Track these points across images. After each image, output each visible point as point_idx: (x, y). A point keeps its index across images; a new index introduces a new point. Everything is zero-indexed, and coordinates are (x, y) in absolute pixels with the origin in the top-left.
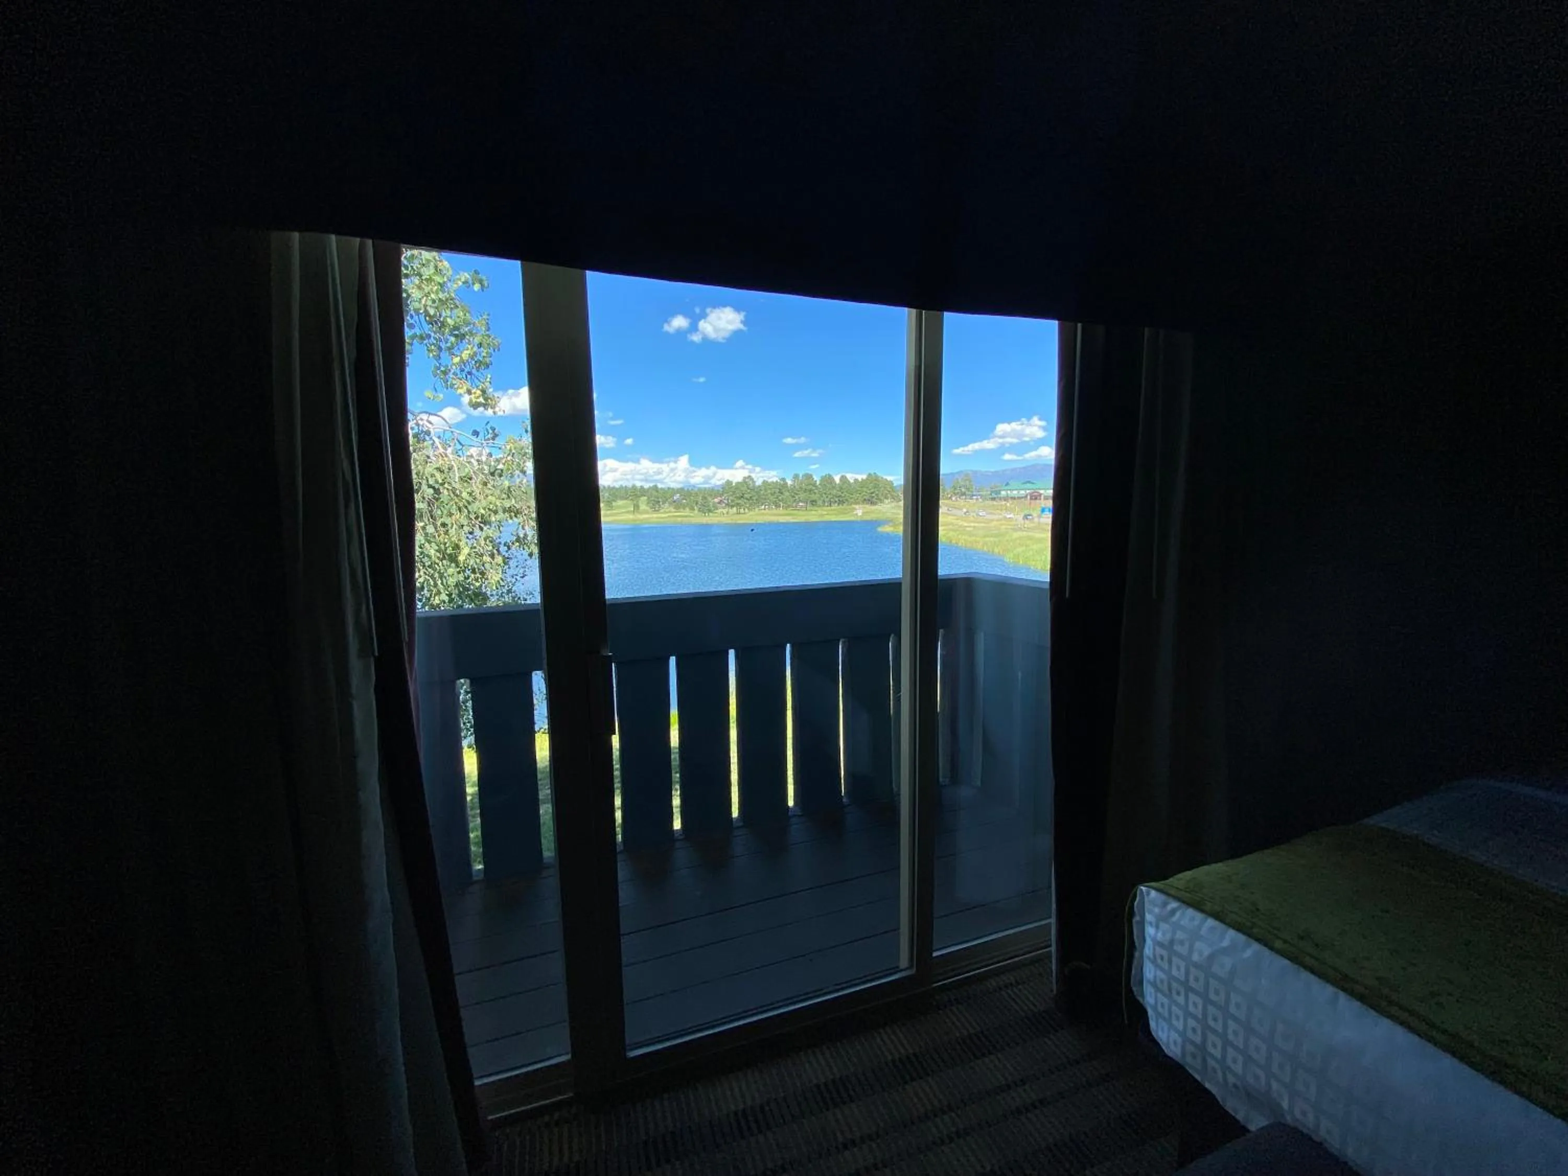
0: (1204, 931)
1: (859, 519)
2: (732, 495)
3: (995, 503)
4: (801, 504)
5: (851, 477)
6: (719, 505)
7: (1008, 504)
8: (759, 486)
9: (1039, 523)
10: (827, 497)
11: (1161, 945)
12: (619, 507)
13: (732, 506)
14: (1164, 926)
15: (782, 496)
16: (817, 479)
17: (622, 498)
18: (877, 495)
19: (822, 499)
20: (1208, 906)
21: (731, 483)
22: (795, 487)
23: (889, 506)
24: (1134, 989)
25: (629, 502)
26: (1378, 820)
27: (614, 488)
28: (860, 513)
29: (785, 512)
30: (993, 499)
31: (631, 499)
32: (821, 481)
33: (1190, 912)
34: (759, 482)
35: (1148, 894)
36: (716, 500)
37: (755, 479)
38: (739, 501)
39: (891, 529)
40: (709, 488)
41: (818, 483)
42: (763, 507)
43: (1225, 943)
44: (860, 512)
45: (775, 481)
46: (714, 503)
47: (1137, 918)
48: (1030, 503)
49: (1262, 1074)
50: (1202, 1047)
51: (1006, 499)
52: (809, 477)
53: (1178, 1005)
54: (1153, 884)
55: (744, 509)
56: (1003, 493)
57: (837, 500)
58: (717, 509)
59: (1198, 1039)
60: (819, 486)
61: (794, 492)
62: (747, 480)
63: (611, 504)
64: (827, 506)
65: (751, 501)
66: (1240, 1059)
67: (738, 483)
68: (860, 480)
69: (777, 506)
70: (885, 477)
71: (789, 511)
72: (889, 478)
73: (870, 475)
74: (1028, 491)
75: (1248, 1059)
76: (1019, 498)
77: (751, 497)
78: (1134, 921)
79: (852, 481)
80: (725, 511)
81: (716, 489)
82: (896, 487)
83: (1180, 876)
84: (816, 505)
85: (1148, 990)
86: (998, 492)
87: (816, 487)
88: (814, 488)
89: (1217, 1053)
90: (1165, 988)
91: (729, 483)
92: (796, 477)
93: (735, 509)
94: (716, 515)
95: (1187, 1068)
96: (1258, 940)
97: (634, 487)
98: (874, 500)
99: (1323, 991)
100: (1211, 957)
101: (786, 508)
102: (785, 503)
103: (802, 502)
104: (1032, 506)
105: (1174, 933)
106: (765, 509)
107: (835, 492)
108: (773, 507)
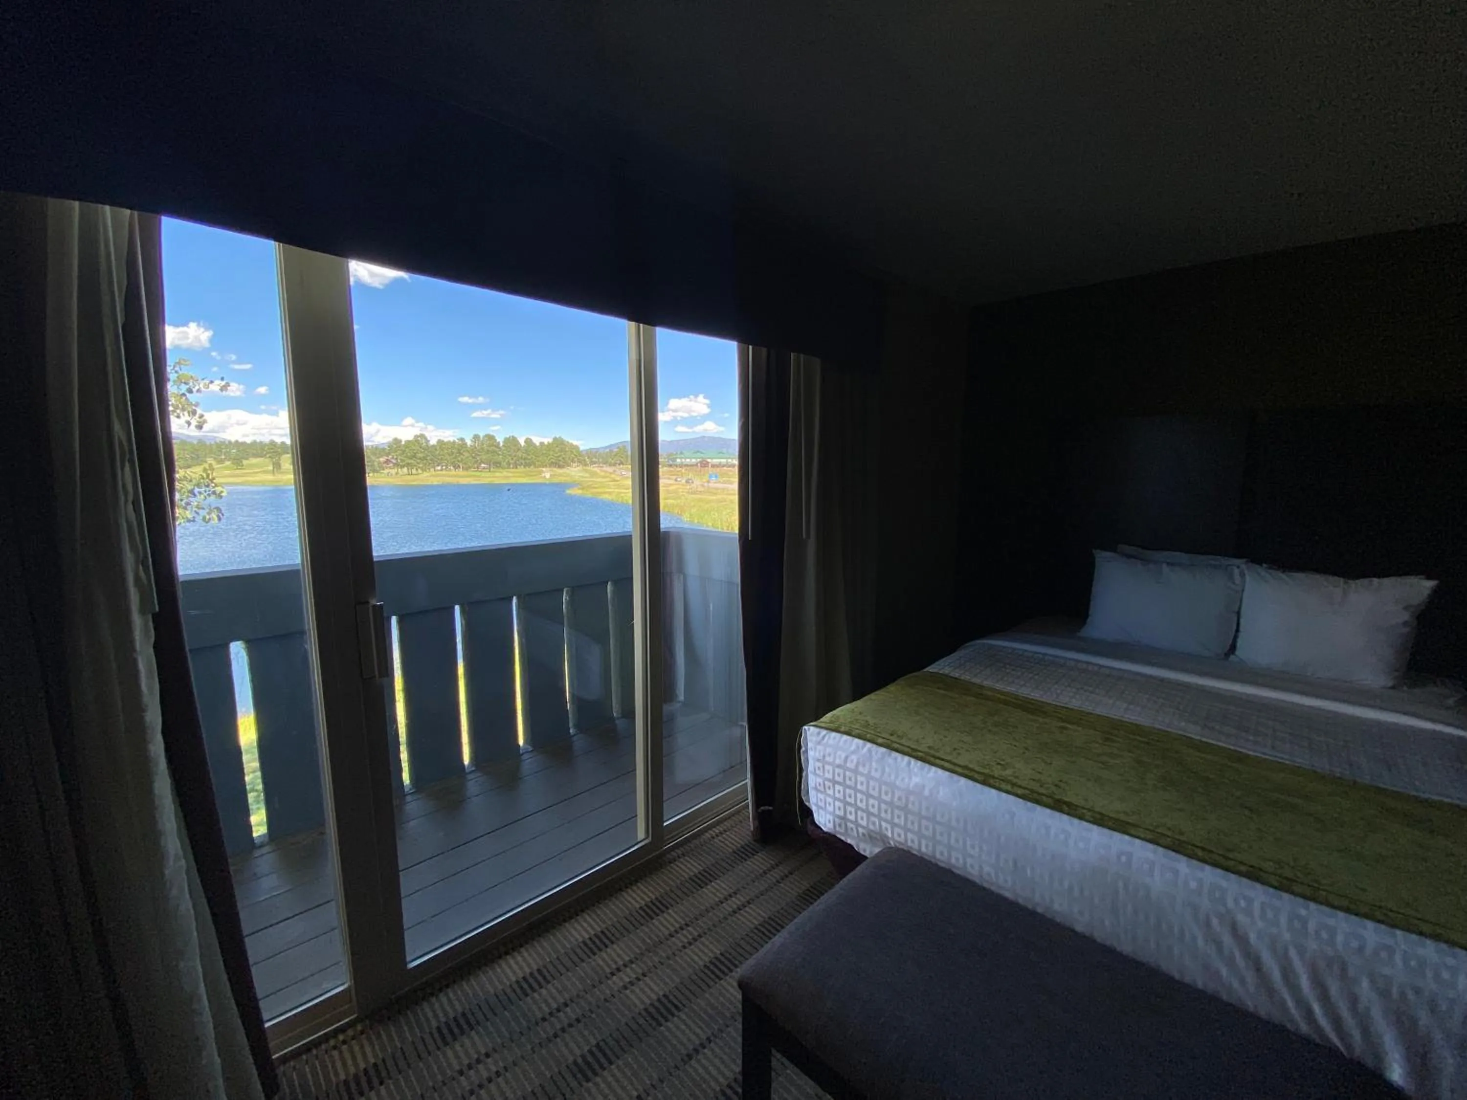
0: (841, 743)
1: (547, 482)
2: (400, 455)
3: (672, 469)
4: (483, 465)
5: (537, 440)
6: (385, 465)
7: (683, 471)
8: (433, 446)
9: (708, 487)
10: (512, 459)
11: (818, 760)
12: (251, 466)
13: (402, 467)
14: (819, 747)
15: (462, 456)
16: (500, 439)
17: (256, 456)
18: (563, 458)
19: (507, 460)
20: (843, 729)
21: (401, 441)
22: (476, 448)
23: (576, 469)
24: (804, 798)
25: (267, 460)
26: (931, 669)
27: (244, 444)
28: (548, 476)
29: (465, 473)
30: (671, 466)
31: (270, 457)
32: (504, 442)
33: (834, 734)
34: (433, 442)
35: (809, 729)
36: (382, 460)
37: (429, 439)
38: (410, 461)
39: (580, 492)
40: (372, 446)
41: (501, 444)
42: (439, 468)
43: (853, 747)
44: (548, 474)
45: (452, 440)
46: (379, 463)
47: (803, 749)
48: (700, 471)
49: (876, 820)
50: (844, 818)
51: (681, 466)
52: (491, 438)
53: (829, 795)
54: (812, 724)
55: (417, 470)
56: (678, 460)
57: (523, 462)
58: (383, 470)
59: (842, 813)
60: (503, 448)
61: (474, 452)
62: (420, 439)
63: (241, 462)
64: (513, 468)
65: (425, 461)
66: (865, 815)
67: (408, 442)
68: (546, 443)
69: (457, 467)
70: (570, 441)
71: (471, 472)
72: (575, 443)
73: (555, 439)
74: (699, 460)
75: (869, 814)
76: (692, 465)
77: (424, 457)
78: (802, 751)
79: (538, 444)
80: (394, 471)
81: (381, 447)
82: (582, 451)
83: (827, 715)
84: (500, 466)
85: (812, 793)
86: (674, 460)
87: (499, 448)
88: (497, 450)
89: (852, 818)
90: (822, 789)
91: (397, 441)
92: (476, 437)
93: (405, 470)
94: (383, 475)
95: (839, 836)
96: (869, 741)
97: (272, 443)
98: (561, 463)
99: (903, 761)
100: (846, 758)
101: (466, 469)
102: (465, 464)
103: (484, 463)
104: (702, 473)
105: (825, 750)
106: (442, 470)
107: (520, 454)
108: (452, 468)
